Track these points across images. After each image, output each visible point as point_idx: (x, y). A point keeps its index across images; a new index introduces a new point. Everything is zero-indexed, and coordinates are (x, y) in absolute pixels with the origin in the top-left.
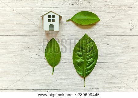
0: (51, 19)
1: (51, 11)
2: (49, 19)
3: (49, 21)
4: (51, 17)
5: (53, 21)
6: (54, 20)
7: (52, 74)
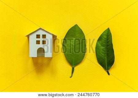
1: (40, 29)
2: (38, 39)
4: (41, 36)
5: (43, 43)
6: (45, 41)
7: (71, 77)
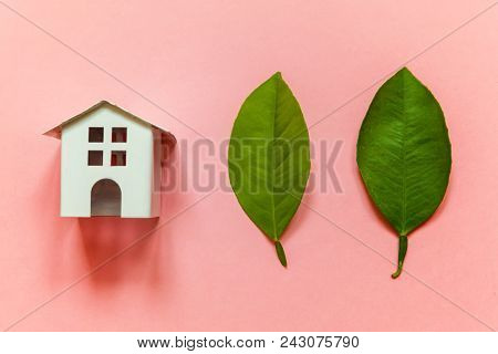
0: (107, 146)
3: (95, 158)
5: (114, 163)
6: (123, 154)
7: (394, 277)
